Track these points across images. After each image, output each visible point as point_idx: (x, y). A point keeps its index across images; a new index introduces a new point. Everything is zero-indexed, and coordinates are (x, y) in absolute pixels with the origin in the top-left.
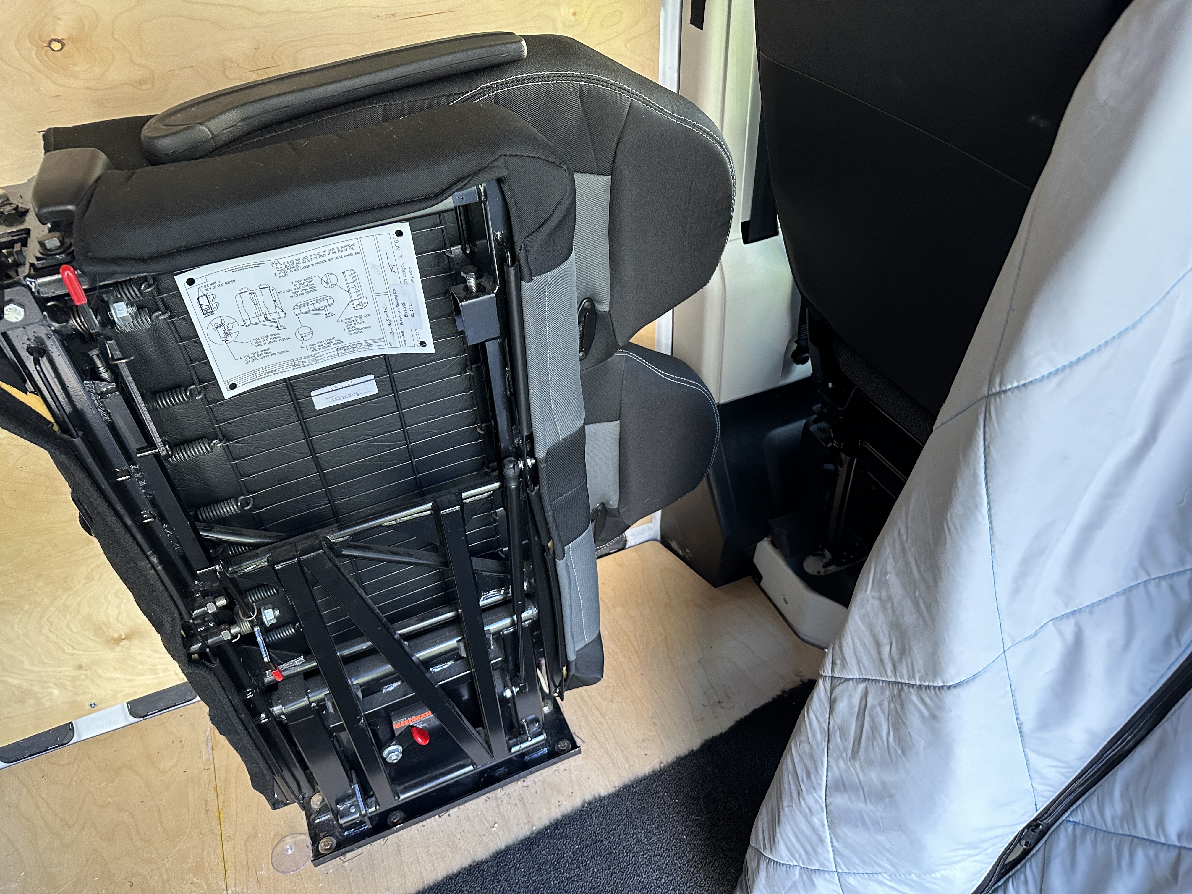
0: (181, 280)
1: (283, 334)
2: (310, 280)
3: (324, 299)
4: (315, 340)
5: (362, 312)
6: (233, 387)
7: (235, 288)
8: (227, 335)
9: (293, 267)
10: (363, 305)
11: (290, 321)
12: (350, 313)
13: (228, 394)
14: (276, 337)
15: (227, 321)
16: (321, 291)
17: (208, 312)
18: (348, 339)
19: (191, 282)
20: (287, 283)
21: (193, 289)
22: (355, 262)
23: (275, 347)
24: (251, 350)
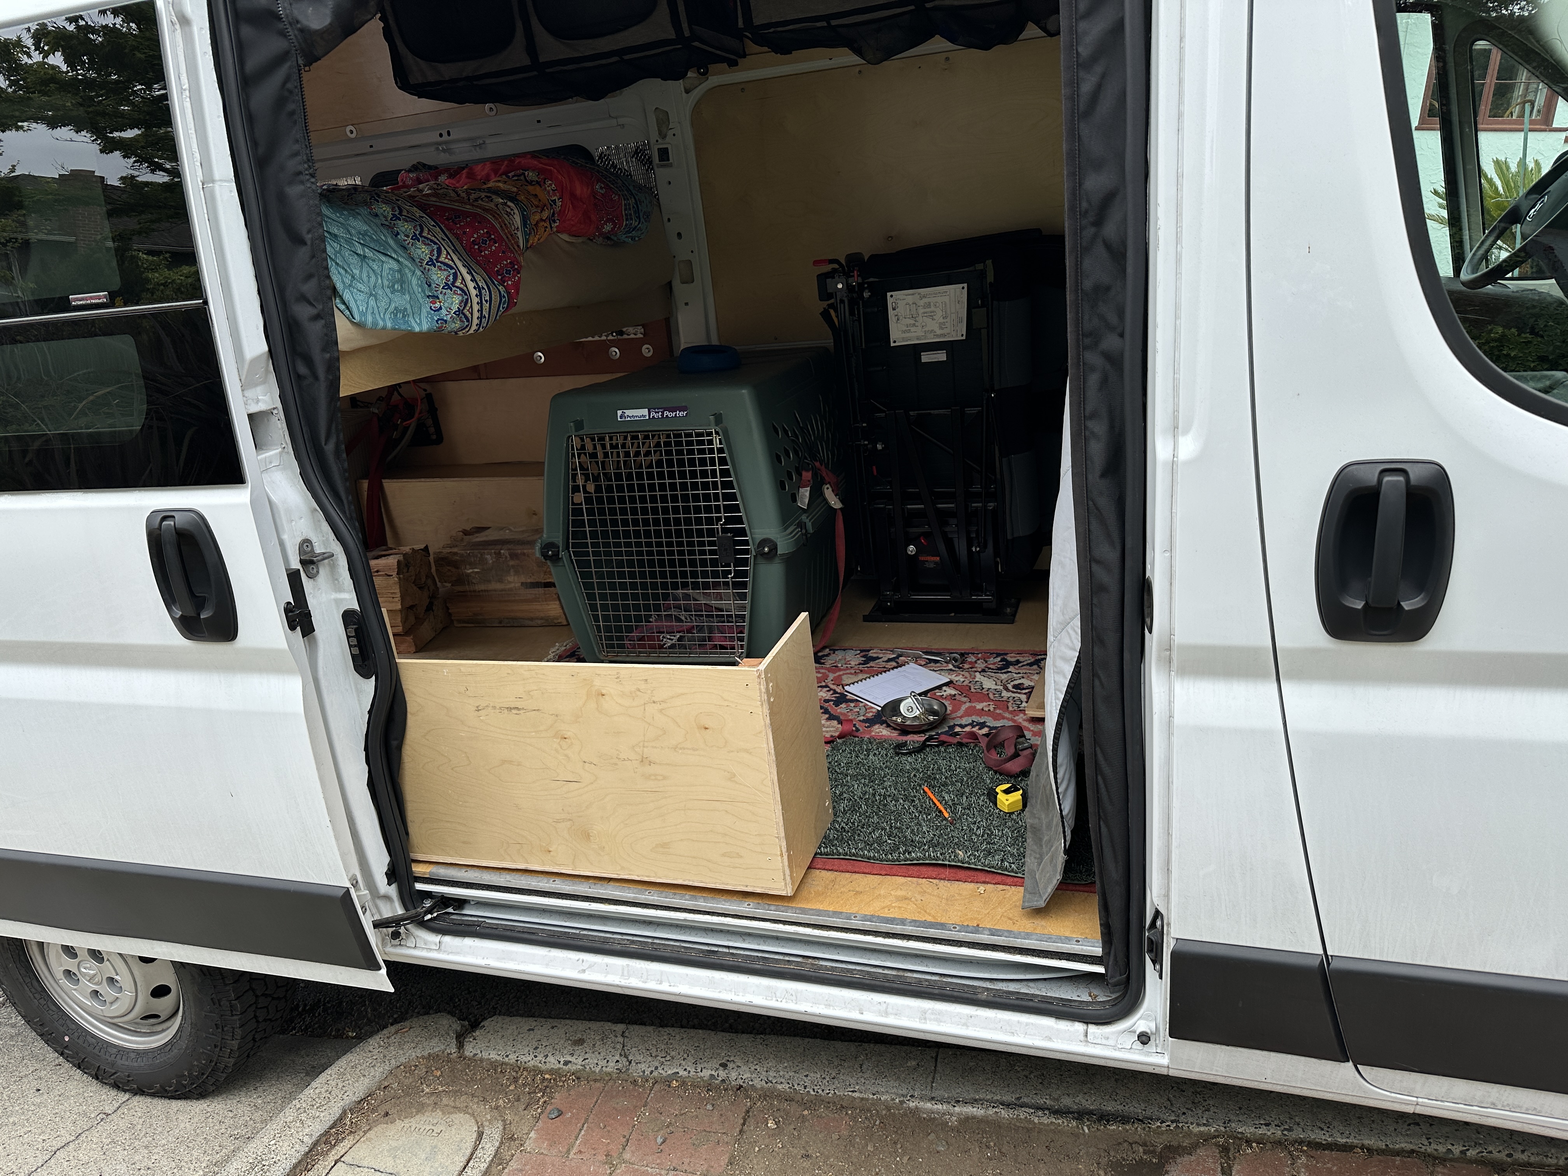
0: (889, 294)
1: (917, 324)
2: (930, 303)
3: (933, 312)
4: (927, 329)
5: (945, 321)
6: (895, 342)
7: (905, 302)
8: (898, 320)
9: (924, 297)
10: (946, 317)
11: (920, 319)
12: (942, 320)
13: (892, 345)
14: (914, 325)
15: (899, 314)
16: (933, 309)
17: (894, 309)
18: (939, 332)
19: (892, 296)
20: (922, 303)
21: (892, 299)
22: (946, 299)
23: (913, 329)
24: (905, 328)
